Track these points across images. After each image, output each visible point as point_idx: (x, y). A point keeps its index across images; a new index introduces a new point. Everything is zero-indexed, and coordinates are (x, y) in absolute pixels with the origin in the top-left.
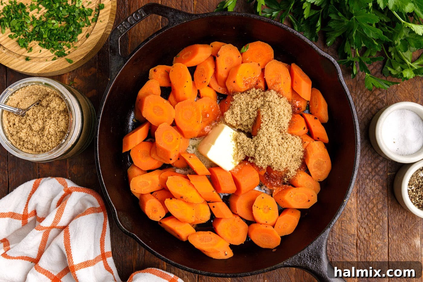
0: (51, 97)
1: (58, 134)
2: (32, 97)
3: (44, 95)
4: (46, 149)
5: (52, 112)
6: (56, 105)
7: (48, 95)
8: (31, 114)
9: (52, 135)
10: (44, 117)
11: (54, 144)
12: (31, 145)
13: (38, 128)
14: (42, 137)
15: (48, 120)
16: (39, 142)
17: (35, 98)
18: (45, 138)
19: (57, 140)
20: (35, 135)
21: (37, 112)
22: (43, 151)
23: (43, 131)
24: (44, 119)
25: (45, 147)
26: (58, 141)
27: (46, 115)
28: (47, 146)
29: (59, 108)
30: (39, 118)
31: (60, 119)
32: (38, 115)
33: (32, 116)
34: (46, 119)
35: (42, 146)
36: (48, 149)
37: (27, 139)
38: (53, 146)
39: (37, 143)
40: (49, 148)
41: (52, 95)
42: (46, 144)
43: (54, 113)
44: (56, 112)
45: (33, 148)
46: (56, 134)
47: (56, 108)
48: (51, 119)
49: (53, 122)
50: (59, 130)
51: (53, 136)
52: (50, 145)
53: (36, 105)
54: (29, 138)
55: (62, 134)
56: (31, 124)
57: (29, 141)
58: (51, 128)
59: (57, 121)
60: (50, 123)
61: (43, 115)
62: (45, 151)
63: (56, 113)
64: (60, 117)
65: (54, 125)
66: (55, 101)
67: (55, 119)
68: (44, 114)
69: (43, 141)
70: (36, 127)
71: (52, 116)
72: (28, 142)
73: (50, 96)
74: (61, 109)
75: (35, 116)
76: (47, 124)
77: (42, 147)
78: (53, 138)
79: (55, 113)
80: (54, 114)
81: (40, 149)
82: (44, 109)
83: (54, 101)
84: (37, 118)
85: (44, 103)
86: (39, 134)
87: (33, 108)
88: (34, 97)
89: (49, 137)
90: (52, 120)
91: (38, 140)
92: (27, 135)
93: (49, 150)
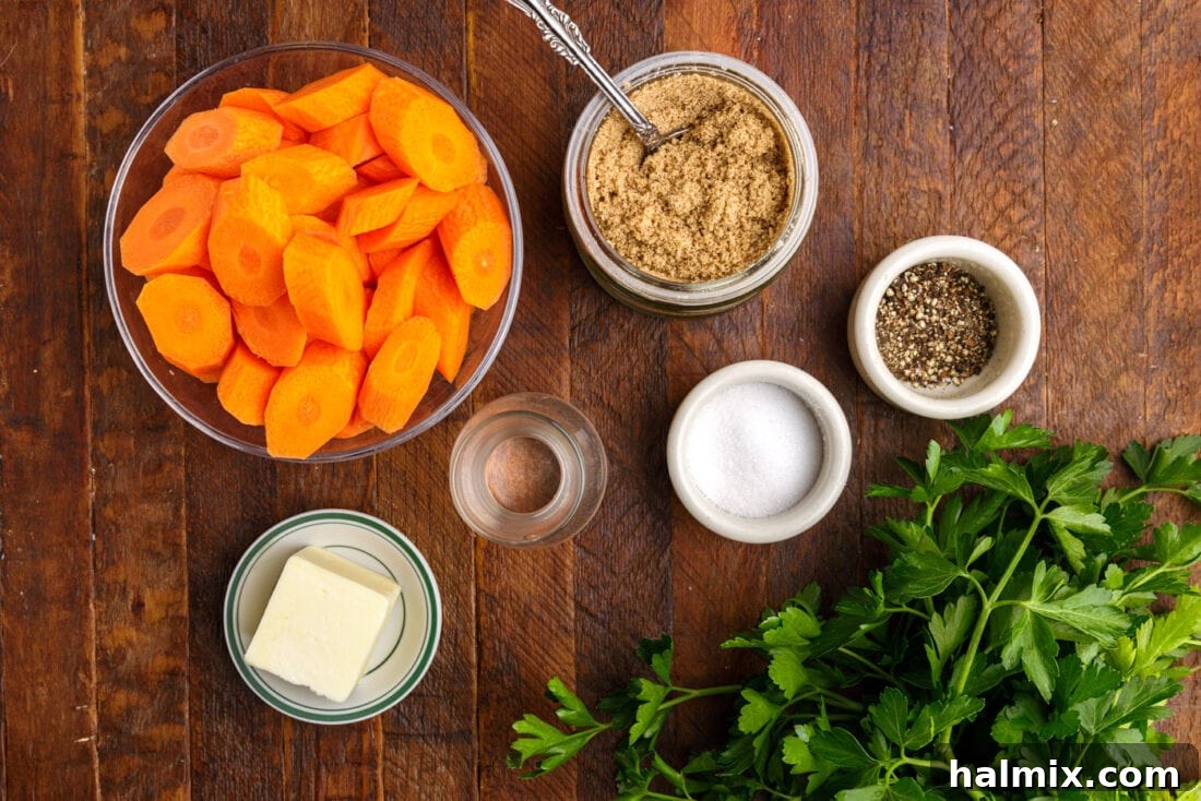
0: (731, 115)
1: (748, 226)
2: (668, 114)
3: (704, 109)
4: (713, 269)
5: (731, 160)
6: (747, 137)
7: (721, 105)
8: (662, 166)
9: (728, 230)
10: (704, 175)
11: (737, 256)
12: (665, 256)
13: (688, 205)
14: (698, 235)
15: (718, 184)
16: (689, 249)
17: (675, 119)
18: (708, 237)
19: (742, 245)
20: (675, 226)
21: (680, 160)
22: (700, 276)
23: (703, 214)
24: (703, 181)
25: (709, 265)
26: (746, 246)
27: (710, 167)
28: (716, 262)
29: (754, 147)
30: (686, 177)
31: (758, 182)
32: (686, 169)
33: (665, 170)
34: (709, 182)
35: (700, 262)
36: (718, 268)
37: (655, 238)
38: (735, 262)
39: (684, 250)
40: (723, 268)
41: (737, 108)
42: (711, 256)
43: (736, 162)
44: (742, 159)
45: (669, 267)
46: (741, 227)
47: (747, 147)
48: (725, 179)
49: (735, 191)
50: (752, 214)
51: (730, 233)
52: (725, 257)
53: (675, 141)
54: (663, 234)
55: (757, 228)
56: (664, 193)
57: (661, 246)
58: (730, 205)
59: (748, 186)
60: (725, 190)
61: (700, 169)
62: (709, 277)
63: (743, 163)
64: (756, 173)
65: (736, 199)
66: (746, 125)
67: (740, 181)
68: (704, 165)
69: (702, 246)
70: (683, 203)
71: (732, 171)
72: (656, 248)
73: (729, 110)
74: (761, 150)
75: (676, 173)
76: (718, 193)
77: (698, 264)
78: (732, 239)
79: (741, 162)
80: (737, 166)
81: (692, 269)
82: (702, 151)
83: (740, 123)
84: (682, 177)
85: (708, 132)
86: (688, 226)
87: (667, 150)
88: (674, 112)
89: (721, 234)
90: (731, 183)
91: (687, 243)
92: (656, 224)
93: (720, 274)
